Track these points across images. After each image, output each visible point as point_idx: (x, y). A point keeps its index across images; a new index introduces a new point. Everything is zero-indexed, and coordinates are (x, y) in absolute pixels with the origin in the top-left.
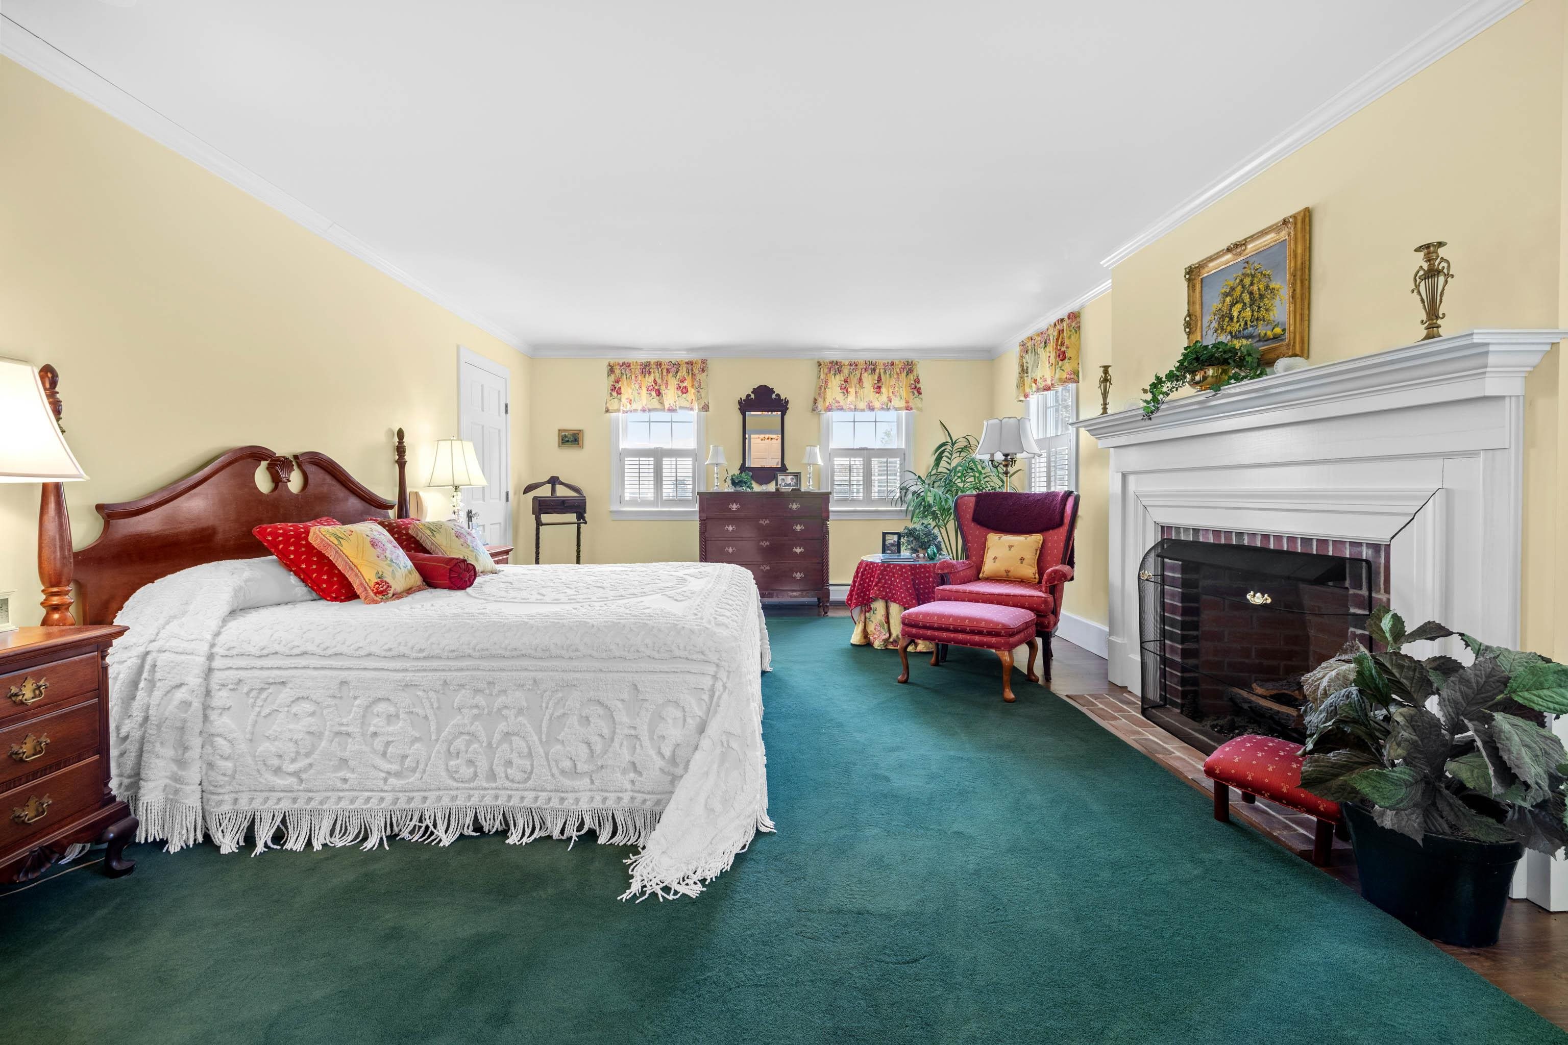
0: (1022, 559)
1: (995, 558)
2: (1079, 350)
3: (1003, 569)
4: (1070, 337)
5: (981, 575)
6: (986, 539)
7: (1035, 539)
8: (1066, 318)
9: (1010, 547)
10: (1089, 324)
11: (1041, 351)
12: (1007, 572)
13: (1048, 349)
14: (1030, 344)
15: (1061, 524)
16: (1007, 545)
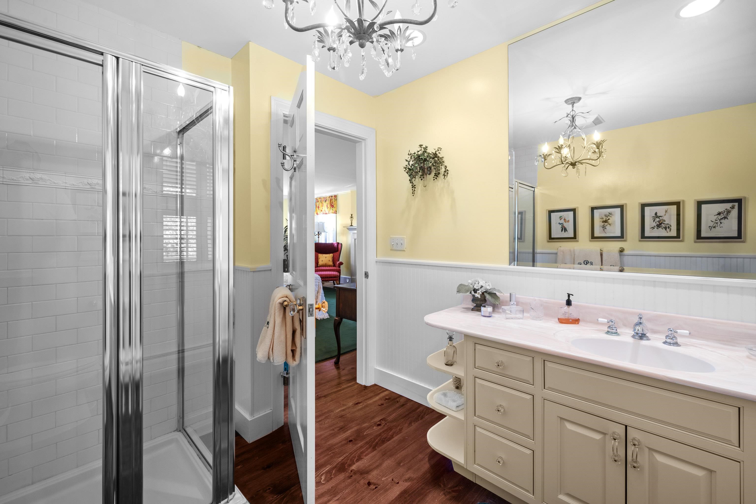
0: (329, 260)
1: (322, 261)
2: (337, 205)
3: (325, 263)
4: (334, 202)
5: (318, 265)
6: (318, 256)
7: (331, 255)
8: (333, 196)
9: (326, 257)
10: (340, 199)
11: (324, 203)
12: (326, 264)
13: (326, 203)
14: (319, 200)
15: (338, 251)
16: (325, 257)
